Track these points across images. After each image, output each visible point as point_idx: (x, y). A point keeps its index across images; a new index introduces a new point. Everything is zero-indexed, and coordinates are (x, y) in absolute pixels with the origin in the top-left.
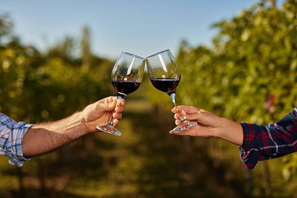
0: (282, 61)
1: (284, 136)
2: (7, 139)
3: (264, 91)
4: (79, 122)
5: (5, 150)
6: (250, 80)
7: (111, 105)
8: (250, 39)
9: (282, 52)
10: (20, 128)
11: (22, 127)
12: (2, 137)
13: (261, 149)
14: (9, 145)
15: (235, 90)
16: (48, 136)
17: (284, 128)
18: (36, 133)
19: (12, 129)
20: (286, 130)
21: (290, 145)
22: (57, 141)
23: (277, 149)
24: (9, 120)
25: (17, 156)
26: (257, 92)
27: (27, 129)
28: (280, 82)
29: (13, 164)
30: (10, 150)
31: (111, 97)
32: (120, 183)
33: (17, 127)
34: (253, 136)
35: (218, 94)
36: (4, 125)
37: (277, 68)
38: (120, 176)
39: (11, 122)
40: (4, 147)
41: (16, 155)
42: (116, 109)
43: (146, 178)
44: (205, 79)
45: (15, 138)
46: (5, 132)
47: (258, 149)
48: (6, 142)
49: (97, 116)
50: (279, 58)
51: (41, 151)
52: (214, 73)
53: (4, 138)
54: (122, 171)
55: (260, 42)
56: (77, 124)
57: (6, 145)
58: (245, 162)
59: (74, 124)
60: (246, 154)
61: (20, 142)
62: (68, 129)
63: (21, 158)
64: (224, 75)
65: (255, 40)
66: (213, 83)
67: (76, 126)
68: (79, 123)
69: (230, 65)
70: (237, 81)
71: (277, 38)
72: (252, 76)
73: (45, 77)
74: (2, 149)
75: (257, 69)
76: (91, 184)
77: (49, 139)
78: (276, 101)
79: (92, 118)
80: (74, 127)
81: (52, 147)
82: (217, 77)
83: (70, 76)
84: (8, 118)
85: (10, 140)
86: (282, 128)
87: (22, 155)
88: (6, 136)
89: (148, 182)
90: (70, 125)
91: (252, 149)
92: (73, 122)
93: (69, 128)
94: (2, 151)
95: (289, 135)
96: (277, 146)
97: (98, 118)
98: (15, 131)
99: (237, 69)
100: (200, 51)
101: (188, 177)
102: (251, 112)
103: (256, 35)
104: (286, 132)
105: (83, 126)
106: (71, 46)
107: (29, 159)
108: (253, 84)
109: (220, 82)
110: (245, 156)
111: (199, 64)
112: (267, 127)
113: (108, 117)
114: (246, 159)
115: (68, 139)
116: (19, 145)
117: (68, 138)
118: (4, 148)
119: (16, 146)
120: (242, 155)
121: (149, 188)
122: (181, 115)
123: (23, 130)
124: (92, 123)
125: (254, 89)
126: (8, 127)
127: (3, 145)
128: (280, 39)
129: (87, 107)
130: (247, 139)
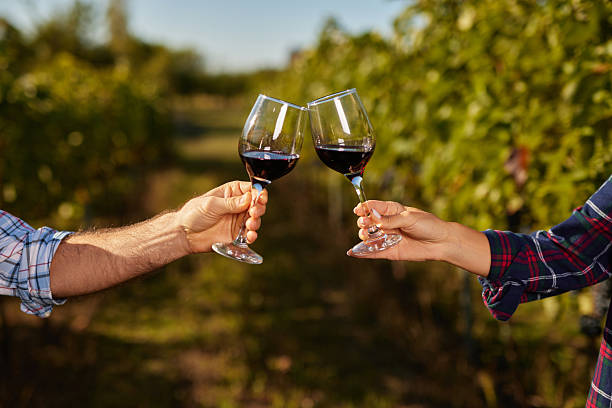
0: (544, 79)
1: (566, 254)
2: (18, 264)
3: (503, 136)
4: (171, 233)
5: (13, 286)
6: (474, 110)
7: (240, 203)
8: (475, 27)
9: (542, 59)
10: (43, 240)
11: (46, 240)
12: (6, 261)
13: (525, 282)
14: (23, 276)
15: (442, 131)
16: (106, 258)
17: (567, 239)
18: (79, 253)
19: (28, 244)
20: (571, 244)
21: (579, 273)
22: (126, 269)
23: (555, 282)
24: (19, 224)
25: (40, 298)
26: (489, 138)
27: (59, 243)
28: (537, 119)
29: (30, 312)
30: (25, 286)
31: (237, 182)
32: (205, 313)
33: (36, 239)
34: (510, 257)
35: (406, 135)
36: (8, 235)
37: (532, 92)
38: (202, 299)
39: (21, 227)
40: (11, 280)
41: (37, 295)
42: (252, 211)
43: (256, 301)
44: (377, 102)
45: (33, 262)
46: (13, 249)
47: (520, 282)
48: (15, 269)
49: (209, 221)
50: (536, 70)
51: (91, 289)
52: (397, 89)
53: (10, 262)
54: (207, 287)
55: (496, 33)
56: (167, 237)
57: (15, 276)
58: (493, 309)
59: (161, 236)
60: (496, 292)
61: (44, 269)
62: (149, 247)
63: (46, 301)
64: (418, 95)
65: (485, 30)
66: (395, 112)
67: (167, 241)
68: (173, 235)
69: (434, 77)
70: (446, 112)
71: (531, 30)
72: (479, 103)
73: (42, 94)
74: (7, 284)
75: (489, 90)
76: (144, 314)
77: (110, 267)
78: (530, 159)
79: (199, 226)
80: (162, 244)
81: (114, 282)
82: (404, 98)
83: (92, 89)
84: (14, 219)
85: (24, 266)
86: (563, 239)
87: (51, 297)
88: (15, 258)
89: (262, 310)
90: (154, 239)
91: (508, 283)
92: (160, 233)
93: (150, 243)
94: (8, 287)
95: (576, 253)
96: (554, 277)
97: (211, 226)
98: (34, 248)
99: (447, 87)
100: (366, 43)
101: (337, 297)
102: (477, 177)
103: (488, 19)
104: (571, 249)
105: (180, 241)
106: (88, 20)
107: (63, 303)
108: (482, 120)
109: (411, 109)
110: (492, 296)
111: (365, 68)
112: (535, 236)
113: (230, 222)
114: (495, 301)
115: (149, 266)
116: (44, 276)
117: (150, 263)
118: (11, 282)
119: (36, 277)
120: (487, 295)
121: (263, 322)
122: (371, 219)
123: (49, 245)
124: (199, 235)
125: (483, 130)
126: (17, 238)
127: (10, 275)
128: (538, 32)
129: (187, 204)
130: (498, 264)
